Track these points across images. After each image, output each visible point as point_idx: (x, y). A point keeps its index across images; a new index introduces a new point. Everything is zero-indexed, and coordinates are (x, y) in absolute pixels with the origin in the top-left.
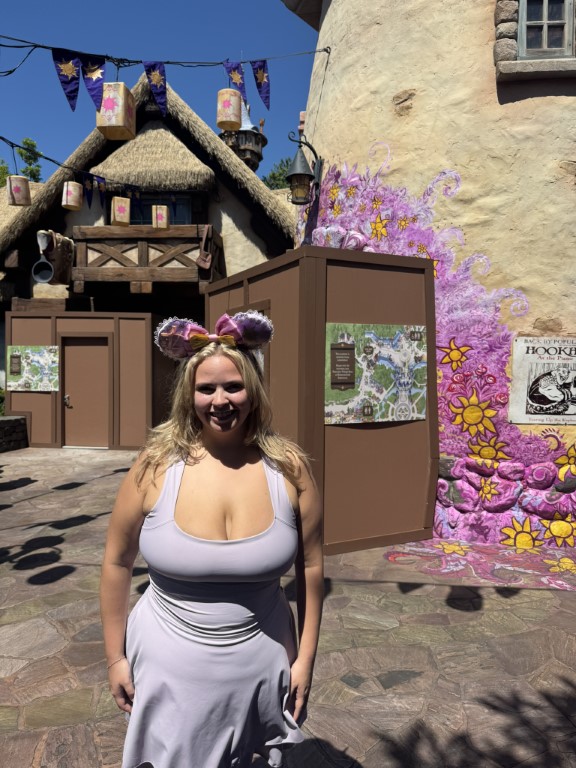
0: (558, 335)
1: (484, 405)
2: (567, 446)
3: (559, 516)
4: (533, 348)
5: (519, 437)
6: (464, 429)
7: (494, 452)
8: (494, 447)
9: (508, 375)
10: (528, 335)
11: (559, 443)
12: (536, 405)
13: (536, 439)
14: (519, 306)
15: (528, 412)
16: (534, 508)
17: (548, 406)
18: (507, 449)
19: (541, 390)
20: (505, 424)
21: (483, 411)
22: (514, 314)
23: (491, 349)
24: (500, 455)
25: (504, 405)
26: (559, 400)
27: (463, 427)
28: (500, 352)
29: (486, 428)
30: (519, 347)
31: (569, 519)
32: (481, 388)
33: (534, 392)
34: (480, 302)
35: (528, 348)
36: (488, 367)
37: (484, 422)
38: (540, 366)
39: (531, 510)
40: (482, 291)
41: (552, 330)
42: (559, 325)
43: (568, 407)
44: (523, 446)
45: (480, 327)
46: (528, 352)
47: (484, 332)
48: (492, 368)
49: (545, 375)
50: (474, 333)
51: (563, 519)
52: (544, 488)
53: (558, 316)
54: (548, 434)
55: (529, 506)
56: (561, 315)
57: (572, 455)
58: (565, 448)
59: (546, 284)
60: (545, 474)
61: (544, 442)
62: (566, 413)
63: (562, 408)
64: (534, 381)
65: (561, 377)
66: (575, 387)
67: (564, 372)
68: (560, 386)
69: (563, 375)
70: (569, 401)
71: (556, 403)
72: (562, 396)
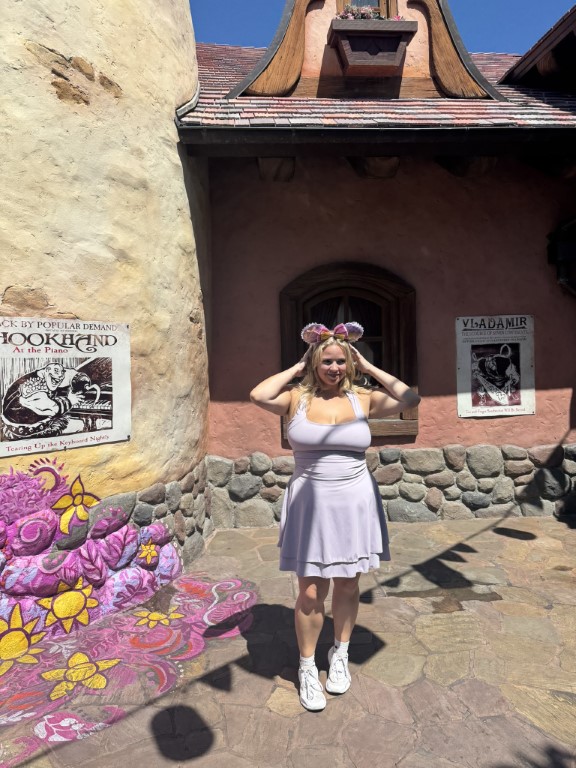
0: (42, 315)
2: (69, 482)
3: (65, 587)
4: (5, 334)
11: (57, 477)
12: (17, 425)
13: (21, 478)
15: (3, 439)
16: (26, 586)
17: (36, 425)
19: (23, 402)
26: (53, 414)
31: (79, 586)
38: (16, 364)
39: (21, 590)
41: (33, 307)
42: (44, 298)
43: (66, 422)
49: (27, 377)
51: (71, 588)
52: (39, 552)
53: (41, 285)
54: (39, 467)
55: (18, 587)
56: (45, 284)
57: (77, 492)
58: (67, 483)
59: (18, 232)
60: (38, 530)
61: (35, 481)
62: (64, 431)
63: (57, 426)
64: (9, 386)
65: (53, 378)
66: (74, 392)
67: (56, 371)
68: (53, 392)
69: (56, 376)
70: (68, 414)
71: (48, 419)
72: (57, 408)
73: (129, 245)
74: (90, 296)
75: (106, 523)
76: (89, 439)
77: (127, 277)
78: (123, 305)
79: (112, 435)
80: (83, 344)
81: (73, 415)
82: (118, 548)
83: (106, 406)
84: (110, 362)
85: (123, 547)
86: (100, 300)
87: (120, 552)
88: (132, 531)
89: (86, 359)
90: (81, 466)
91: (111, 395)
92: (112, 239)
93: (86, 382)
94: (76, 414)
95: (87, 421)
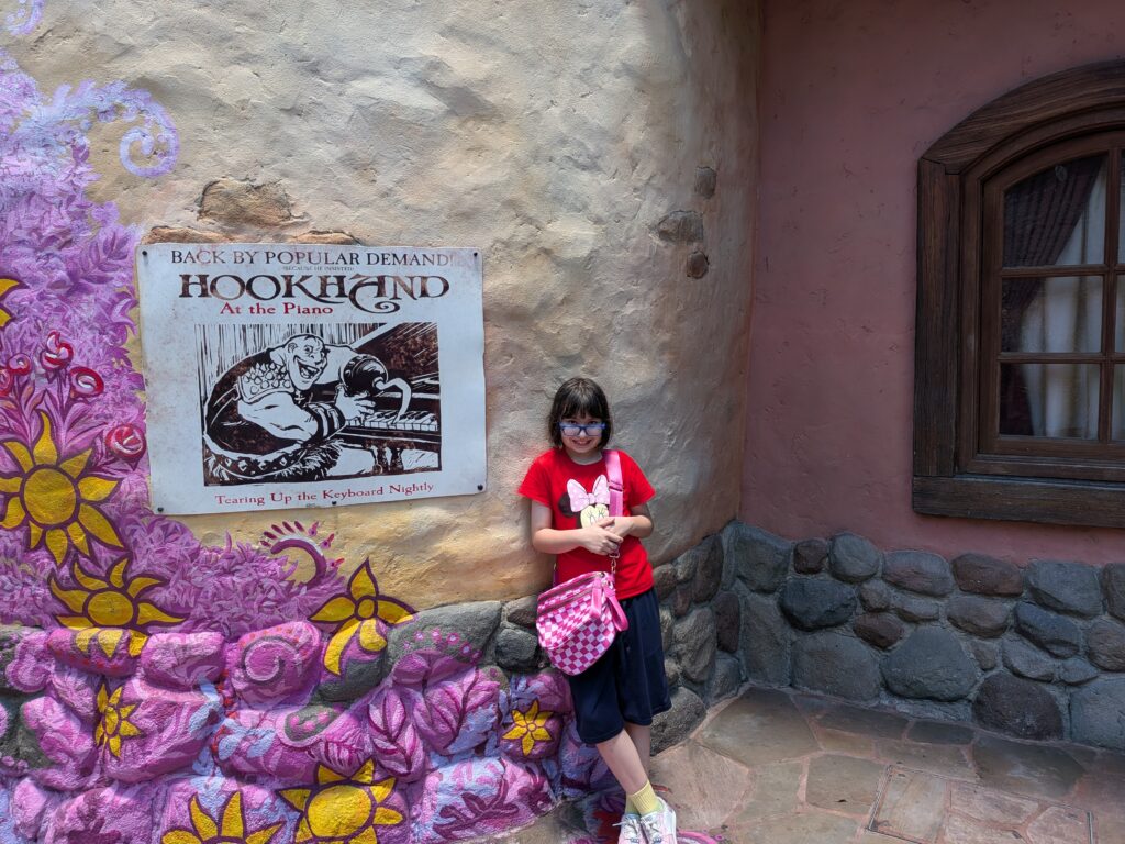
0: (279, 238)
1: (75, 466)
2: (346, 570)
3: (331, 775)
4: (203, 278)
5: (195, 554)
6: (34, 543)
7: (129, 605)
8: (123, 591)
9: (136, 368)
10: (183, 238)
11: (319, 562)
12: (234, 456)
13: (246, 556)
14: (145, 141)
15: (209, 480)
16: (254, 762)
17: (271, 457)
18: (162, 595)
19: (243, 409)
20: (146, 521)
21: (75, 482)
22: (132, 168)
23: (75, 286)
24: (147, 612)
25: (136, 460)
26: (308, 437)
27: (28, 535)
28: (104, 293)
29: (90, 537)
30: (157, 278)
31: (365, 778)
32: (64, 412)
33: (223, 418)
34: (24, 128)
35: (186, 278)
36: (75, 343)
37: (81, 516)
38: (229, 336)
40: (26, 92)
41: (256, 221)
42: (283, 203)
43: (334, 454)
44: (210, 582)
45: (37, 213)
46: (186, 294)
47: (48, 232)
48: (87, 348)
49: (249, 363)
50: (22, 235)
51: (350, 782)
53: (275, 176)
54: (283, 539)
55: (239, 760)
56: (285, 174)
57: (363, 593)
58: (340, 574)
59: (226, 71)
60: (276, 661)
61: (274, 565)
62: (330, 472)
63: (314, 462)
64: (217, 380)
65: (302, 366)
66: (350, 393)
67: (308, 350)
68: (304, 393)
69: (310, 362)
70: (338, 437)
71: (297, 447)
72: (314, 424)
73: (480, 76)
74: (385, 194)
75: (424, 663)
76: (387, 490)
77: (478, 149)
78: (463, 208)
79: (440, 484)
80: (367, 296)
81: (347, 440)
82: (451, 717)
83: (426, 423)
84: (434, 333)
85: (462, 714)
86: (410, 200)
87: (454, 724)
88: (486, 683)
89: (374, 327)
90: (371, 542)
91: (438, 402)
92: (436, 65)
93: (377, 374)
94: (357, 437)
95: (381, 453)
